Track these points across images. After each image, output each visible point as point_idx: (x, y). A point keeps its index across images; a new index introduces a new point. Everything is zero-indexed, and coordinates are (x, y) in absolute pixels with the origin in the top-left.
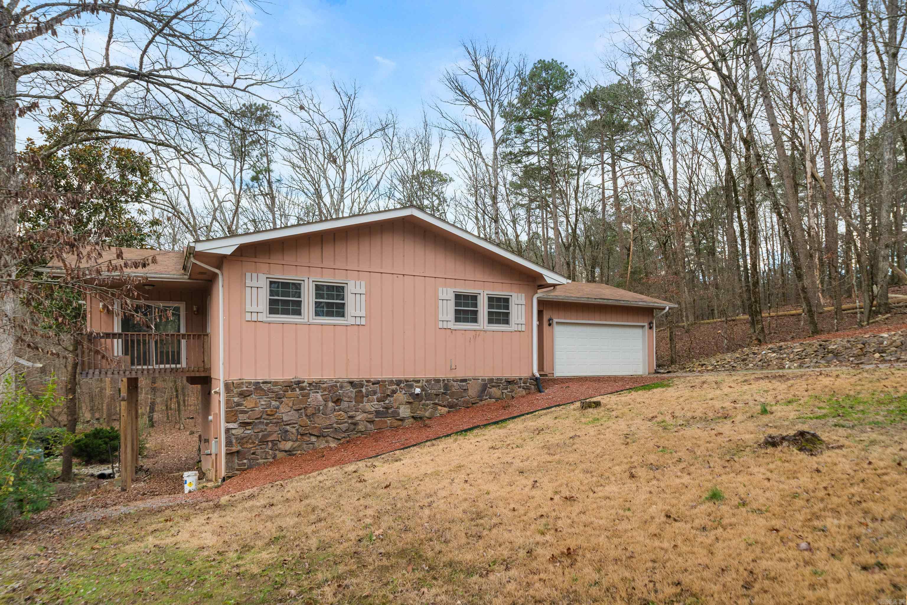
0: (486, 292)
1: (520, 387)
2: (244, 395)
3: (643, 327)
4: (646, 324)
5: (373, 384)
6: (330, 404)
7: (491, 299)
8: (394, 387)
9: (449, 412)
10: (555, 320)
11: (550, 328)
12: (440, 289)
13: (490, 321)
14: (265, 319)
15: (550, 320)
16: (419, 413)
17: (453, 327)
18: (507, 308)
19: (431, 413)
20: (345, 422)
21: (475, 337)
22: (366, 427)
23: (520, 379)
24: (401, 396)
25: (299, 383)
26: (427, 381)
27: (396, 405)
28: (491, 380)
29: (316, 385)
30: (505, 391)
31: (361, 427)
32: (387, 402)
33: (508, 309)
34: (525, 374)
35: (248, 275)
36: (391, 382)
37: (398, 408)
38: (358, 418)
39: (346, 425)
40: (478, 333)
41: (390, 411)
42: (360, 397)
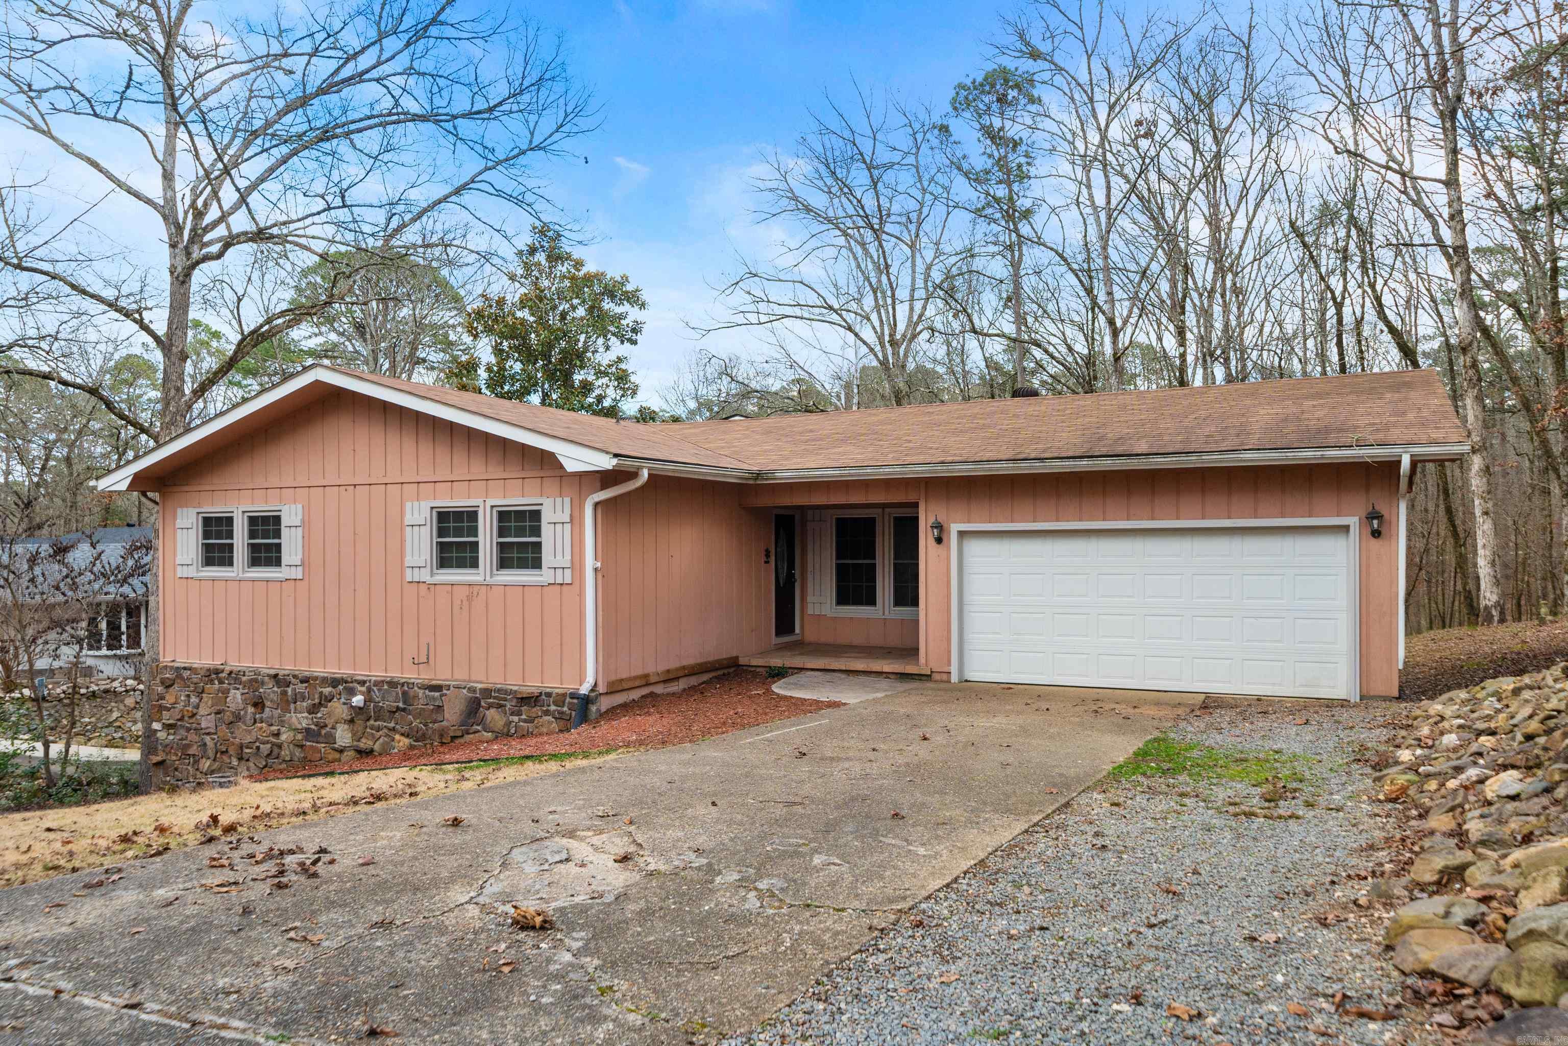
0: (490, 502)
1: (547, 713)
2: (168, 685)
3: (1346, 529)
4: (1353, 521)
5: (302, 682)
6: (251, 710)
7: (503, 516)
8: (327, 690)
9: (412, 747)
10: (955, 528)
11: (940, 549)
12: (408, 505)
13: (504, 563)
14: (195, 575)
15: (939, 527)
16: (365, 744)
17: (427, 578)
18: (537, 531)
19: (383, 745)
20: (268, 742)
21: (470, 598)
22: (292, 754)
23: (549, 695)
24: (338, 708)
25: (217, 672)
26: (376, 684)
27: (330, 722)
28: (487, 692)
29: (235, 677)
30: (516, 719)
31: (285, 753)
32: (319, 715)
33: (539, 536)
34: (569, 686)
35: (179, 511)
36: (325, 681)
37: (333, 728)
38: (283, 737)
39: (269, 746)
40: (476, 589)
41: (323, 732)
42: (286, 703)
